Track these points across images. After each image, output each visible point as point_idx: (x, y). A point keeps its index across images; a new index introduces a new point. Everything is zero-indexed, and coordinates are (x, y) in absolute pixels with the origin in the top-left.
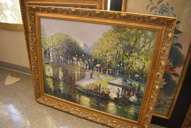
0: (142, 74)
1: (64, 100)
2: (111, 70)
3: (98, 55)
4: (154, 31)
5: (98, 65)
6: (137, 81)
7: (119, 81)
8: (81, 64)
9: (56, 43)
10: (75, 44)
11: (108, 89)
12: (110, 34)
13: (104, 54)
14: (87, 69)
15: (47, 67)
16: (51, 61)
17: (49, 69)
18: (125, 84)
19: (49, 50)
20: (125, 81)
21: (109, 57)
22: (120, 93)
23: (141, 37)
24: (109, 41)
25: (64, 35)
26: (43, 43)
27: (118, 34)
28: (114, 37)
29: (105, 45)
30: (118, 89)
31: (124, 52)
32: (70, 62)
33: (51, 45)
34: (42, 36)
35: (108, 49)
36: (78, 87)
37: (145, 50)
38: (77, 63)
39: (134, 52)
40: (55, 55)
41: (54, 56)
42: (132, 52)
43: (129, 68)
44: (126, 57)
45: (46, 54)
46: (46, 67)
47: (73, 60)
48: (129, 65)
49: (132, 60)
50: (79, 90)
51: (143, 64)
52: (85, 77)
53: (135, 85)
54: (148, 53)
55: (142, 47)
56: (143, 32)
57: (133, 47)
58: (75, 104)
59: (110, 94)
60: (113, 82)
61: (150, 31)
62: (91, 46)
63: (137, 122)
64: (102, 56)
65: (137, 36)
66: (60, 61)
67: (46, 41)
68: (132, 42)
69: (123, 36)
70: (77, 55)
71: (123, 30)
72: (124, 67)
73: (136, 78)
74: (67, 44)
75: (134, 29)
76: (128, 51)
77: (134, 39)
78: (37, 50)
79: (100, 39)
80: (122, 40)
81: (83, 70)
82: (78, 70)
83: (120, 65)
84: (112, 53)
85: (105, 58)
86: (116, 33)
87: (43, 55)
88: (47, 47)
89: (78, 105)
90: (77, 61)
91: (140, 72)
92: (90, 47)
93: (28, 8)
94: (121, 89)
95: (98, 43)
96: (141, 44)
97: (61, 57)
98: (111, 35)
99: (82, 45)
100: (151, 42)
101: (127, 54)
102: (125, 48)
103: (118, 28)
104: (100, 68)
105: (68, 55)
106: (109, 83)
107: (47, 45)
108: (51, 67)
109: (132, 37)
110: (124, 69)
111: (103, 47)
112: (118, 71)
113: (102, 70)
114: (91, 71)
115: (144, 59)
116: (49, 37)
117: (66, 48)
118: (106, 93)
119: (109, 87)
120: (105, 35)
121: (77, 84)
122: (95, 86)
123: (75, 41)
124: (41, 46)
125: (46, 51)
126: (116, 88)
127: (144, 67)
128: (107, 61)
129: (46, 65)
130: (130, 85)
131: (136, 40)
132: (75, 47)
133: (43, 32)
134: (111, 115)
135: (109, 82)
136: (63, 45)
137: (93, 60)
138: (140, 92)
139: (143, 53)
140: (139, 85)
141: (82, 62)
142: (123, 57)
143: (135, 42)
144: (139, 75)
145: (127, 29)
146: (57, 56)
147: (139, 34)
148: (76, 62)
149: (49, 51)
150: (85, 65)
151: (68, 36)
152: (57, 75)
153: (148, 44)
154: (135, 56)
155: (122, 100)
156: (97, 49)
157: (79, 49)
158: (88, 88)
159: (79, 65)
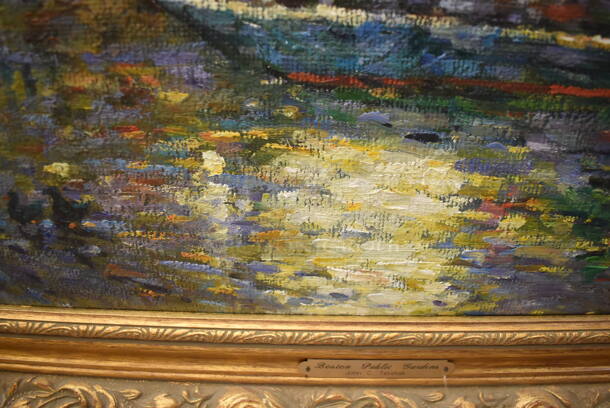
89: (243, 327)
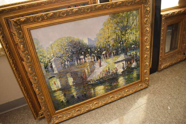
0: (136, 43)
1: (80, 103)
2: (115, 51)
3: (102, 44)
4: (137, 9)
5: (104, 53)
6: (133, 50)
7: (122, 57)
8: (89, 59)
9: (57, 51)
10: (79, 43)
11: (116, 68)
12: (108, 22)
13: (107, 40)
14: (95, 60)
15: (51, 81)
16: (56, 72)
17: (54, 82)
18: (127, 57)
19: (50, 62)
20: (126, 54)
21: (111, 42)
22: (125, 66)
23: (130, 16)
24: (109, 28)
25: (66, 39)
26: (41, 57)
27: (115, 20)
28: (112, 24)
29: (106, 32)
30: (123, 63)
31: (121, 32)
32: (78, 62)
33: (52, 55)
34: (37, 51)
35: (110, 35)
36: (90, 82)
37: (135, 25)
38: (85, 59)
39: (128, 29)
40: (60, 63)
41: (59, 65)
42: (126, 30)
43: (127, 43)
44: (123, 36)
45: (48, 68)
46: (50, 83)
47: (80, 59)
48: (127, 41)
49: (127, 36)
50: (92, 84)
51: (135, 36)
52: (95, 69)
53: (133, 54)
54: (137, 27)
55: (133, 24)
56: (130, 13)
57: (127, 26)
58: (92, 99)
59: (118, 72)
60: (118, 60)
61: (135, 10)
62: (95, 38)
63: (140, 80)
64: (106, 43)
65: (127, 17)
66: (66, 67)
67: (45, 54)
68: (125, 23)
69: (118, 20)
70: (83, 53)
71: (118, 15)
72: (124, 44)
73: (133, 48)
74: (71, 46)
75: (125, 13)
76: (124, 30)
77: (126, 20)
78: (34, 69)
79: (101, 29)
80: (118, 24)
81: (92, 63)
82: (87, 66)
83: (120, 44)
84: (113, 37)
85: (109, 43)
86: (113, 20)
87: (44, 71)
88: (47, 60)
90: (84, 58)
91: (134, 42)
92: (94, 40)
93: (13, 23)
94: (124, 62)
95: (101, 33)
96: (131, 22)
97: (67, 62)
98: (110, 23)
99: (86, 41)
100: (136, 18)
101: (124, 33)
102: (121, 29)
103: (114, 15)
104: (106, 54)
105: (74, 57)
106: (116, 63)
107: (47, 58)
108: (57, 78)
109: (124, 19)
110: (123, 45)
111: (105, 35)
112: (120, 49)
113: (108, 55)
114: (99, 60)
115: (135, 32)
116: (47, 48)
117: (70, 50)
118: (115, 72)
119: (116, 65)
120: (105, 25)
121: (89, 79)
122: (105, 71)
123: (78, 40)
124: (39, 62)
125: (47, 64)
126: (121, 64)
127: (136, 37)
128: (111, 45)
129: (50, 80)
130: (130, 55)
131: (128, 20)
132: (80, 46)
133: (37, 45)
134: (122, 87)
135: (116, 61)
136: (66, 49)
137: (99, 50)
138: (137, 57)
139: (134, 28)
140: (136, 52)
141: (89, 57)
142: (121, 37)
143: (127, 22)
144: (134, 45)
145: (120, 13)
146: (62, 63)
147: (129, 15)
148: (83, 60)
149: (50, 64)
150: (93, 58)
151: (70, 38)
152: (66, 83)
153: (136, 20)
154: (129, 32)
155: (127, 70)
156: (101, 38)
157: (84, 46)
158: (99, 77)
159: (87, 61)
